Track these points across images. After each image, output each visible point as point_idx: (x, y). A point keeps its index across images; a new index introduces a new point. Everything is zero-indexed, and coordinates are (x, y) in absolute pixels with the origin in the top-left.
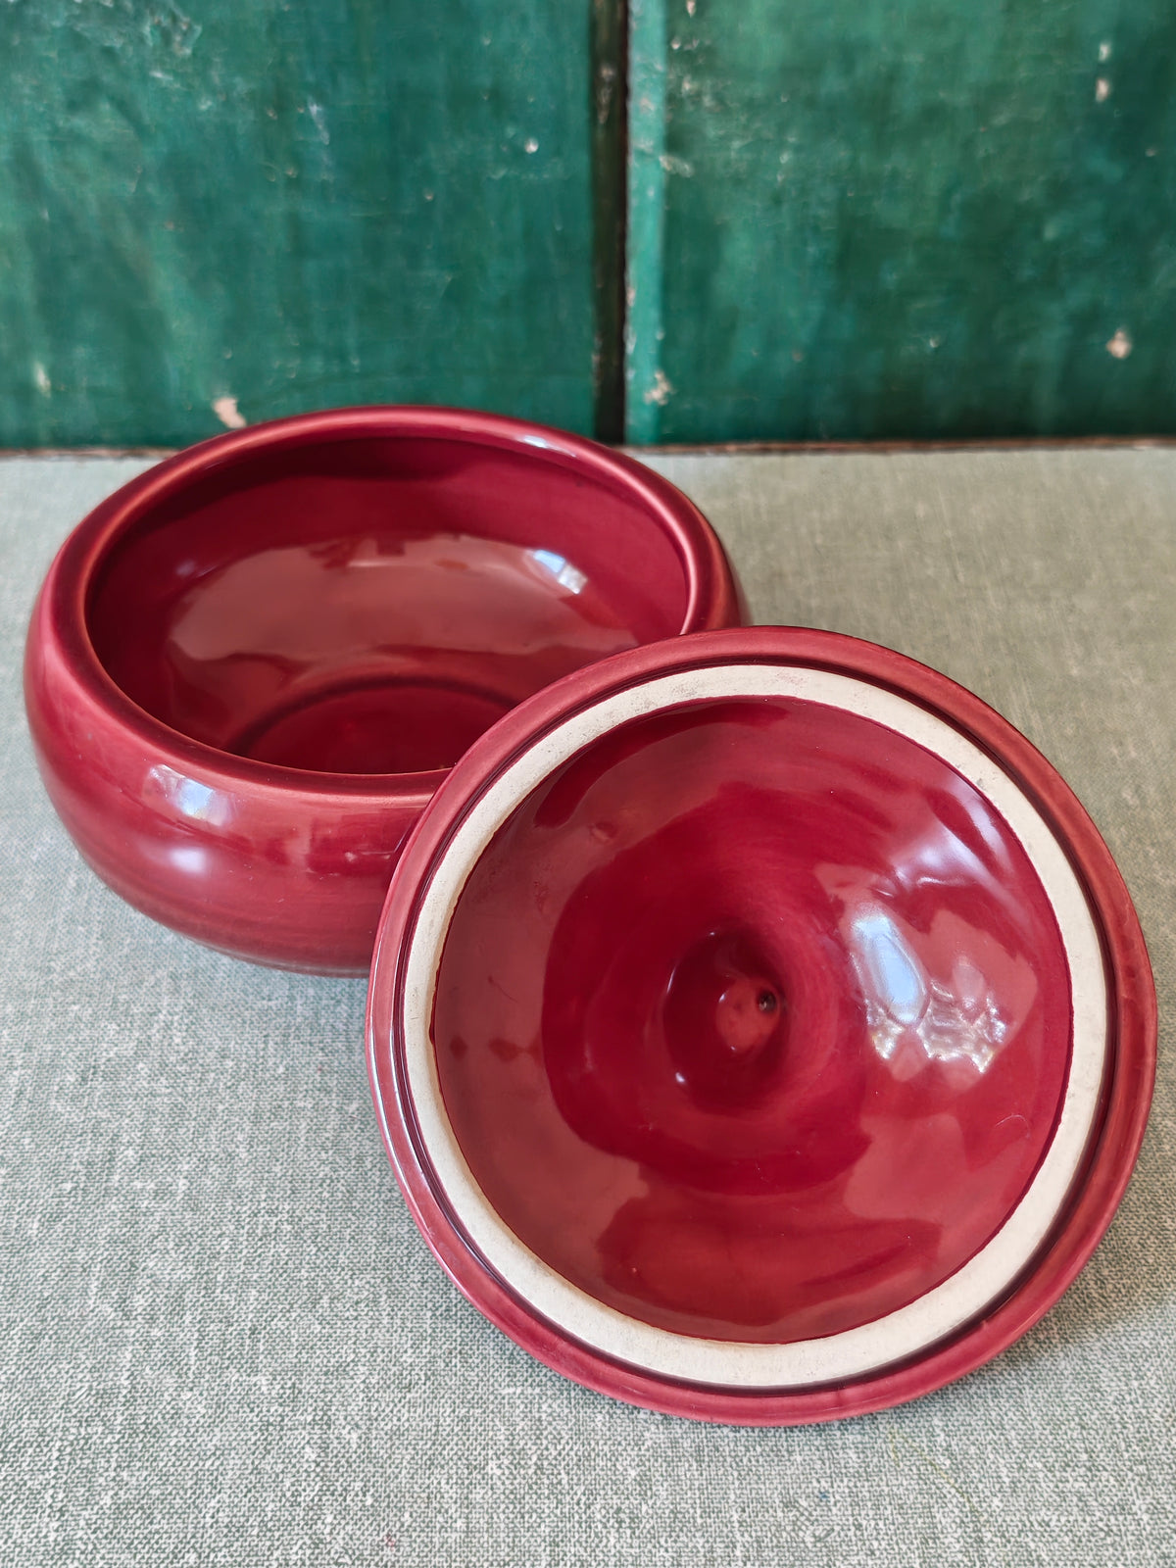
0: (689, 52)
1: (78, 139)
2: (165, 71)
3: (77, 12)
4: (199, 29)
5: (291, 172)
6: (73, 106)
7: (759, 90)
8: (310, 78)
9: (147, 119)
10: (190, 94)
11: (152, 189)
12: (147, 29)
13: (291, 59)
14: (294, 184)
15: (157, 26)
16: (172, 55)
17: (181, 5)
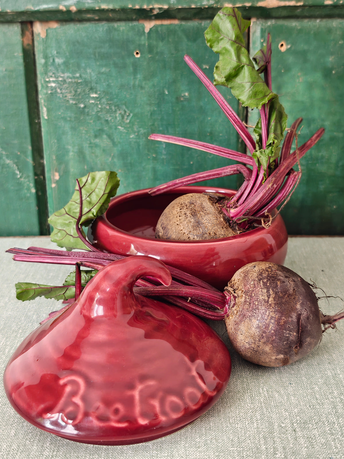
1: (96, 146)
2: (122, 126)
3: (99, 110)
4: (131, 115)
5: (154, 155)
6: (96, 136)
8: (161, 129)
9: (116, 140)
10: (128, 134)
11: (116, 160)
12: (117, 115)
13: (156, 123)
14: (155, 159)
15: (120, 114)
16: (124, 122)
17: (127, 108)
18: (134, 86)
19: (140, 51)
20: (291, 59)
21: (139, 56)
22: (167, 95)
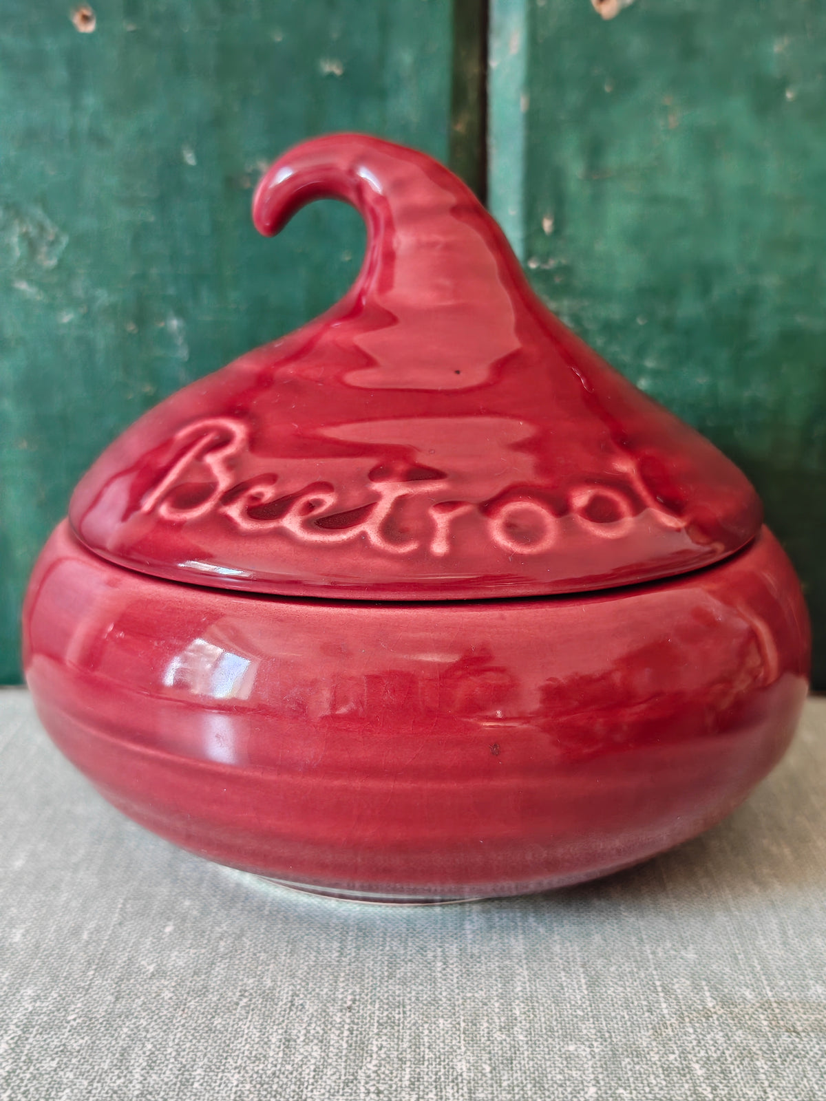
0: (545, 272)
2: (30, 282)
4: (65, 240)
5: (147, 389)
7: (615, 312)
8: (171, 291)
10: (52, 307)
11: (7, 405)
12: (15, 240)
13: (154, 272)
14: (150, 402)
15: (25, 236)
16: (37, 266)
17: (50, 213)
18: (73, 135)
19: (95, 8)
20: (636, 45)
21: (90, 28)
22: (192, 168)
